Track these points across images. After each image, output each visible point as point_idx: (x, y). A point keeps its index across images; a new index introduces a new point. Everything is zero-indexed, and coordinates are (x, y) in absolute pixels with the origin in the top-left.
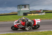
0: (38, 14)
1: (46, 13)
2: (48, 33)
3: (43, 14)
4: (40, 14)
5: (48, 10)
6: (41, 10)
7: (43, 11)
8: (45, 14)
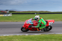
1: (13, 14)
3: (9, 15)
4: (5, 15)
5: (15, 10)
6: (7, 10)
7: (10, 11)
8: (11, 15)
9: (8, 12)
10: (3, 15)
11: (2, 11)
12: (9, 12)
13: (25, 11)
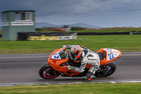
0: (59, 37)
1: (79, 34)
2: (84, 88)
3: (71, 37)
4: (63, 38)
5: (84, 27)
6: (66, 27)
7: (73, 29)
8: (75, 37)
9: (68, 30)
10: (57, 38)
11: (54, 29)
12: (70, 31)
13: (107, 29)
